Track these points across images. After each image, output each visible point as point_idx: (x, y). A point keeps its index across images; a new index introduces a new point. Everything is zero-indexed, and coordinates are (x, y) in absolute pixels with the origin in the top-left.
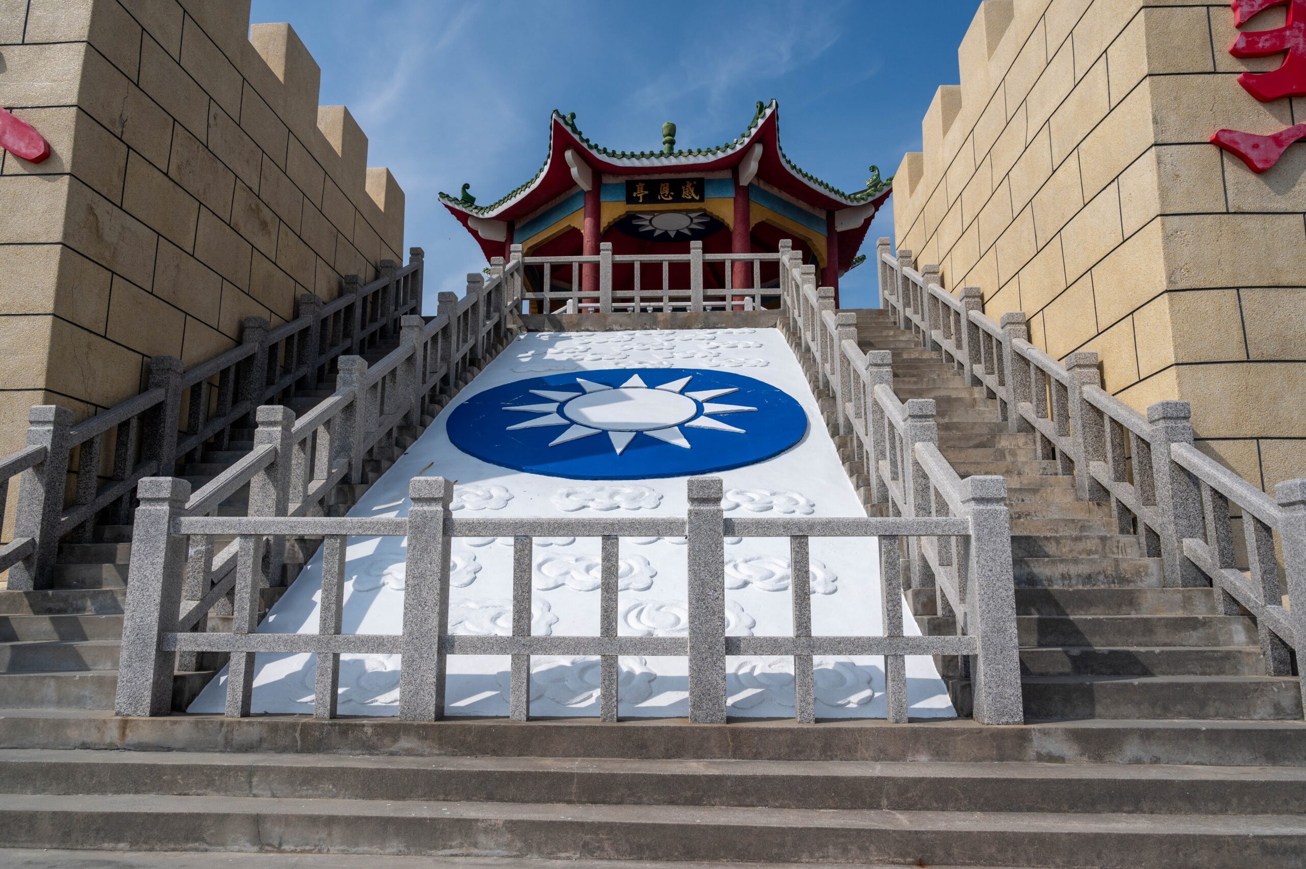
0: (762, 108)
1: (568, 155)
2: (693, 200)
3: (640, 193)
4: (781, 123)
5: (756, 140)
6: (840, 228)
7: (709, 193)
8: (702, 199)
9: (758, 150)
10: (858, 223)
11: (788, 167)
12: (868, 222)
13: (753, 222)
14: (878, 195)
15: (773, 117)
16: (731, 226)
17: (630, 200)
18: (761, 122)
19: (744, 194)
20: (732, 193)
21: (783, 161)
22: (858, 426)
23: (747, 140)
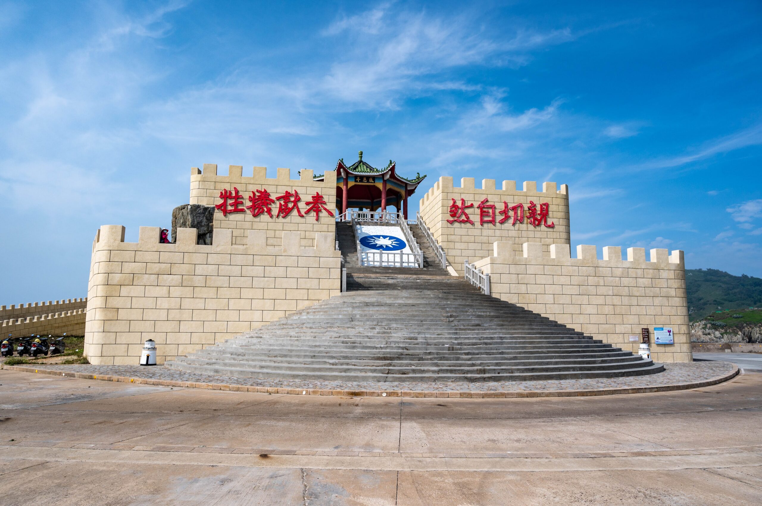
0: (391, 163)
1: (342, 170)
2: (372, 182)
3: (358, 180)
4: (396, 167)
5: (390, 170)
6: (408, 189)
7: (376, 181)
8: (374, 183)
9: (390, 172)
10: (413, 188)
11: (396, 176)
12: (416, 187)
13: (387, 189)
14: (419, 181)
15: (394, 165)
16: (382, 190)
17: (356, 181)
18: (391, 167)
19: (385, 182)
20: (382, 181)
21: (395, 175)
22: (412, 246)
23: (387, 170)
